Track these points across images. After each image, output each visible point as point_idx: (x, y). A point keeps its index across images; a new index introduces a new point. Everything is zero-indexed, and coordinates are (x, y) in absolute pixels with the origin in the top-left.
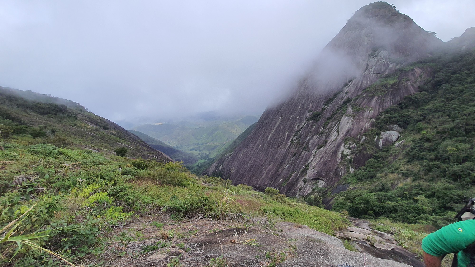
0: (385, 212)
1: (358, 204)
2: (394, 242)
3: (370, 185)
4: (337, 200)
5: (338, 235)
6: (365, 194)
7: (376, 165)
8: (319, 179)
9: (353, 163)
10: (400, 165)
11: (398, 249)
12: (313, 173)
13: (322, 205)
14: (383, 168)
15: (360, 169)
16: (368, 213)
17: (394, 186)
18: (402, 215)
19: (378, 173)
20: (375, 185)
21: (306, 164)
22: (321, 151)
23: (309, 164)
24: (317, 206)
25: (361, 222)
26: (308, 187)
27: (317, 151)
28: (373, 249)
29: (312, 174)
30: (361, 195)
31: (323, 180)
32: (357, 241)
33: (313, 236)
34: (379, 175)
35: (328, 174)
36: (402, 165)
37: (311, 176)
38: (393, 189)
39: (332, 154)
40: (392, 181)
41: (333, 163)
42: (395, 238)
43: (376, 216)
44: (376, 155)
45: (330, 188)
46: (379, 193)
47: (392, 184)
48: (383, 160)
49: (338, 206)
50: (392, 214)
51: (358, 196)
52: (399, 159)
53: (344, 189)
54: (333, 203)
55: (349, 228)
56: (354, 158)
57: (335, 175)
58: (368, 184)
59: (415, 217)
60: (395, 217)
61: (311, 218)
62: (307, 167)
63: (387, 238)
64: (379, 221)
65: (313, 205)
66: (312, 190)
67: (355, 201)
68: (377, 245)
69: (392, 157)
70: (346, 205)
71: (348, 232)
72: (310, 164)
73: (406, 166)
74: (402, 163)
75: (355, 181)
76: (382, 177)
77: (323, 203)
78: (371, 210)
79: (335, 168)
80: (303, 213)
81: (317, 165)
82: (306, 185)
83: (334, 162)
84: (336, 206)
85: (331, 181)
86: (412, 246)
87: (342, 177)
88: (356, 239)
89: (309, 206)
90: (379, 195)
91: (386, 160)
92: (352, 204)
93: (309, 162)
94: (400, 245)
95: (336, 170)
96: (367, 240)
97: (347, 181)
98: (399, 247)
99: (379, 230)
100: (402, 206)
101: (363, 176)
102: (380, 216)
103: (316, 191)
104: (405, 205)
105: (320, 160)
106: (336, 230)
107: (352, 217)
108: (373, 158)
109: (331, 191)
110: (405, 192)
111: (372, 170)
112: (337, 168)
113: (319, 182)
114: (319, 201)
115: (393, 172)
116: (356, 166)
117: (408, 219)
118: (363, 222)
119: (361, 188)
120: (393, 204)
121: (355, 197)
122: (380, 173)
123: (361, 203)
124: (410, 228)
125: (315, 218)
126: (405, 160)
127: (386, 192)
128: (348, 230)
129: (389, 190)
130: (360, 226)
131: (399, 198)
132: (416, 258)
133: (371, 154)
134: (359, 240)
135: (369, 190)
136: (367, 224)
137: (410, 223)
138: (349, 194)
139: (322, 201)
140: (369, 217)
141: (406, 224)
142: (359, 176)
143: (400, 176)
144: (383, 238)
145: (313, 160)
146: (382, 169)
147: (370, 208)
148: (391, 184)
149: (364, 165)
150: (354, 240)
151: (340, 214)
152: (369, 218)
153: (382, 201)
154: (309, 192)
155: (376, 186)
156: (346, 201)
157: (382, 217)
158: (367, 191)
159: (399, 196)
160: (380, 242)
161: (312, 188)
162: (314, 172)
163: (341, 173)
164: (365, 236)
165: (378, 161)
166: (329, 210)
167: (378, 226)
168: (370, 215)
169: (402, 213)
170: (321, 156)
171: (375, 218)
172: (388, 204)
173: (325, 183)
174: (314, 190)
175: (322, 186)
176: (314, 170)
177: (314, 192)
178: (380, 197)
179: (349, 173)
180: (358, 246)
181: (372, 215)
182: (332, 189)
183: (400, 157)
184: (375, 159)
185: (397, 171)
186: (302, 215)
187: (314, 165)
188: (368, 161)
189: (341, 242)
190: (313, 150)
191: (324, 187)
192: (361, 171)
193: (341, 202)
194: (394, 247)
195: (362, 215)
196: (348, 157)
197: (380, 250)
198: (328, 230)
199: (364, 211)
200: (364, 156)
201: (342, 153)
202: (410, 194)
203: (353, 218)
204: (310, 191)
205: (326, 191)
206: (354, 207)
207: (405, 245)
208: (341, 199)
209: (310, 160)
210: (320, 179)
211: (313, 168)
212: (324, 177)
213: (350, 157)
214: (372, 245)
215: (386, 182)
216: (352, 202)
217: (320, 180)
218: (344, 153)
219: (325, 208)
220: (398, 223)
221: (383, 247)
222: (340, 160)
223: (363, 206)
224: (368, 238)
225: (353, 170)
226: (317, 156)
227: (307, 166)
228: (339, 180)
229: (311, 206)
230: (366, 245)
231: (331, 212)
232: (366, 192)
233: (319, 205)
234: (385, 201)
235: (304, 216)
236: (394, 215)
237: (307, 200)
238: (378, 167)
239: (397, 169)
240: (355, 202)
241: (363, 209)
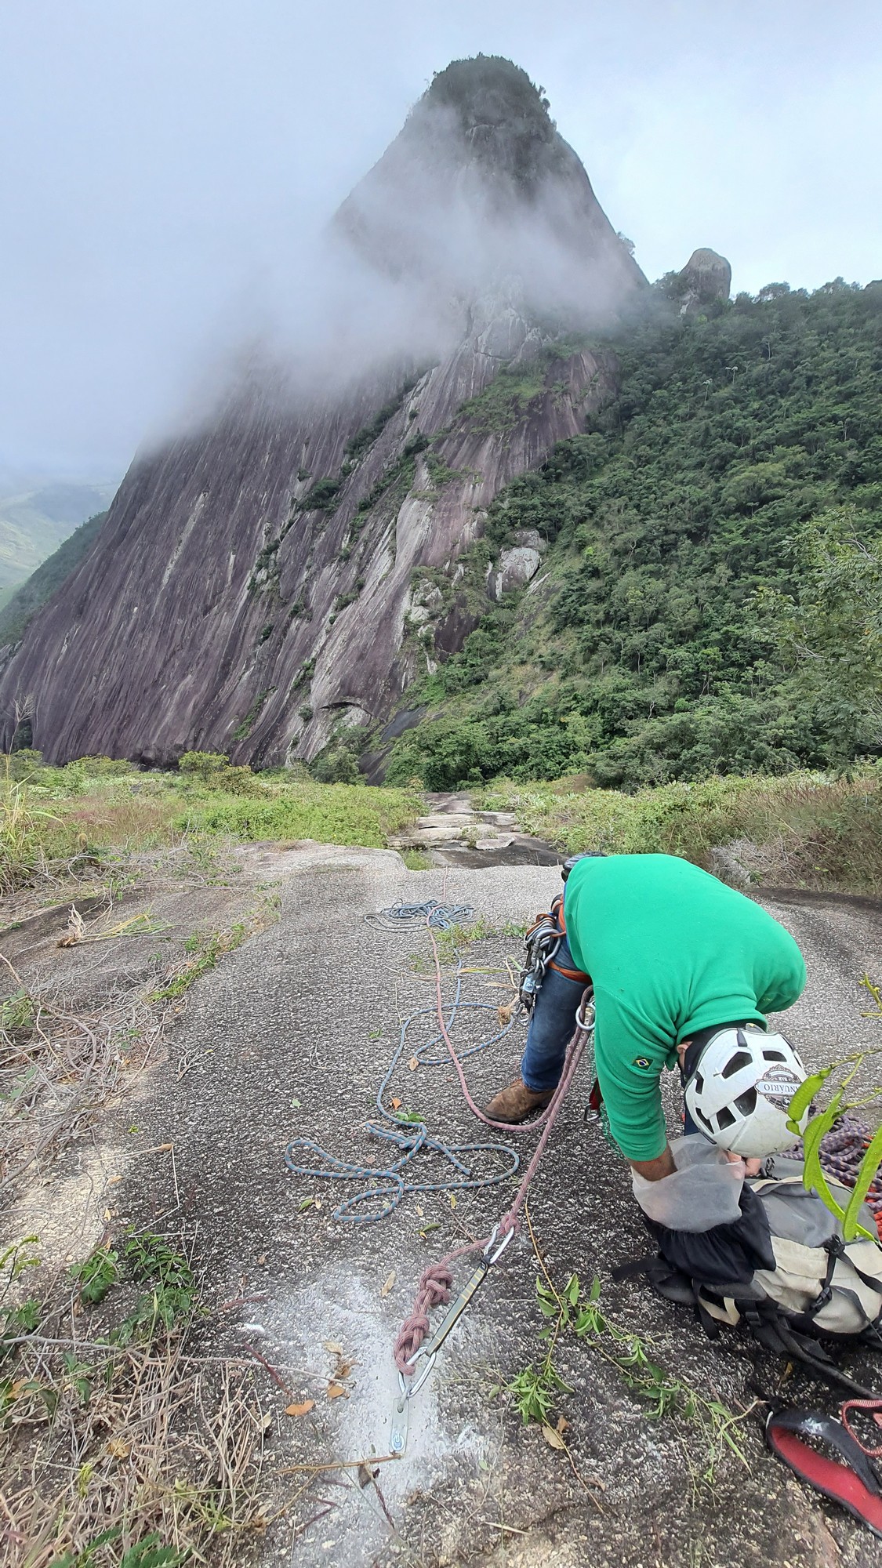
0: (505, 764)
1: (446, 756)
2: (516, 827)
3: (473, 704)
4: (398, 754)
5: (397, 843)
6: (463, 728)
7: (488, 647)
8: (346, 704)
9: (435, 645)
10: (538, 642)
11: (521, 840)
12: (330, 687)
13: (360, 776)
14: (502, 653)
15: (451, 662)
16: (469, 774)
17: (524, 696)
18: (537, 764)
19: (492, 667)
20: (485, 700)
21: (307, 662)
22: (347, 617)
23: (314, 660)
24: (347, 781)
25: (453, 800)
26: (318, 732)
27: (335, 617)
28: (473, 853)
29: (326, 692)
30: (453, 733)
31: (358, 706)
32: (440, 846)
34: (493, 673)
35: (372, 686)
36: (541, 643)
37: (323, 697)
38: (523, 705)
39: (380, 624)
40: (521, 686)
41: (382, 651)
42: (516, 819)
43: (486, 778)
44: (488, 619)
45: (377, 727)
46: (493, 719)
47: (521, 693)
48: (504, 632)
49: (399, 772)
50: (517, 768)
51: (447, 736)
52: (538, 627)
53: (412, 725)
54: (386, 767)
55: (422, 820)
56: (438, 634)
57: (389, 687)
58: (470, 700)
59: (559, 763)
60: (524, 773)
61: (326, 817)
62: (310, 671)
63: (503, 823)
64: (491, 788)
65: (334, 782)
66: (329, 739)
67: (440, 750)
68: (482, 844)
69: (523, 622)
70: (419, 764)
71: (419, 831)
72: (318, 661)
73: (550, 643)
74: (542, 637)
75: (439, 697)
76: (498, 679)
77: (362, 772)
78: (475, 766)
79: (390, 665)
80: (305, 809)
81: (340, 662)
82: (313, 727)
83: (386, 647)
84: (394, 773)
85: (381, 706)
86: (546, 826)
87: (407, 691)
88: (438, 843)
89: (323, 785)
90: (493, 725)
91: (511, 631)
92: (432, 758)
93: (313, 655)
94: (526, 832)
95: (392, 670)
96: (462, 839)
97: (420, 699)
98: (523, 836)
99: (490, 810)
100: (539, 742)
101: (460, 680)
102: (494, 777)
103: (341, 739)
104: (544, 740)
105: (348, 645)
106: (392, 833)
107: (434, 791)
108: (481, 628)
109: (380, 734)
110: (545, 710)
111: (479, 661)
112: (395, 665)
113: (346, 713)
114: (351, 768)
115: (523, 663)
116: (441, 654)
117: (546, 770)
118: (458, 799)
119: (453, 713)
120: (521, 741)
121: (440, 740)
122: (497, 668)
123: (453, 753)
124: (549, 790)
125: (339, 815)
126: (550, 628)
127: (508, 715)
128: (421, 827)
129: (513, 708)
130: (450, 811)
131: (534, 726)
132: (551, 849)
133: (478, 618)
134: (445, 844)
135: (472, 716)
136: (467, 802)
137: (550, 779)
138: (425, 735)
139: (358, 765)
140: (471, 784)
141: (543, 783)
142: (449, 682)
143: (537, 670)
144: (495, 825)
145: (327, 647)
146: (501, 657)
147: (473, 760)
148: (518, 694)
149: (460, 649)
150: (435, 847)
151: (403, 791)
152: (470, 787)
153: (500, 739)
154: (322, 747)
155: (487, 704)
156: (418, 753)
157: (498, 778)
158: (468, 718)
159: (533, 722)
160: (489, 836)
161: (329, 733)
162: (333, 684)
163: (406, 678)
164: (459, 831)
165: (493, 634)
166: (379, 785)
167: (489, 800)
168: (473, 779)
169: (537, 760)
170: (348, 632)
171: (484, 784)
172: (512, 744)
173: (363, 712)
174: (334, 739)
175: (356, 723)
176: (332, 679)
177: (335, 745)
178: (494, 731)
179: (424, 675)
180: (443, 858)
181: (477, 779)
182: (382, 726)
183: (540, 621)
184: (485, 630)
185: (532, 658)
186: (301, 815)
187: (329, 663)
188: (471, 636)
189: (397, 859)
190: (324, 614)
191: (362, 724)
192: (453, 666)
193: (407, 759)
194: (513, 840)
195: (455, 782)
196: (423, 630)
197: (488, 853)
198: (372, 838)
199: (461, 771)
200: (461, 623)
201: (406, 618)
202: (555, 713)
203: (436, 794)
204: (324, 744)
205: (369, 735)
206: (439, 767)
207: (535, 829)
208: (406, 750)
209: (317, 648)
210: (351, 704)
211: (329, 672)
212: (361, 697)
213: (426, 628)
214: (472, 847)
215: (510, 689)
216: (434, 754)
217: (350, 708)
218: (413, 618)
219: (368, 783)
220: (529, 783)
221: (492, 844)
222: (401, 641)
223: (458, 758)
224: (463, 833)
225: (435, 665)
226: (338, 633)
227: (308, 669)
228: (400, 698)
229: (329, 786)
230: (460, 849)
231: (384, 790)
232: (466, 723)
233: (351, 779)
234: (504, 738)
235: (307, 817)
236: (521, 768)
237: (318, 770)
238: (493, 651)
239: (531, 653)
240: (440, 754)
241: (458, 767)
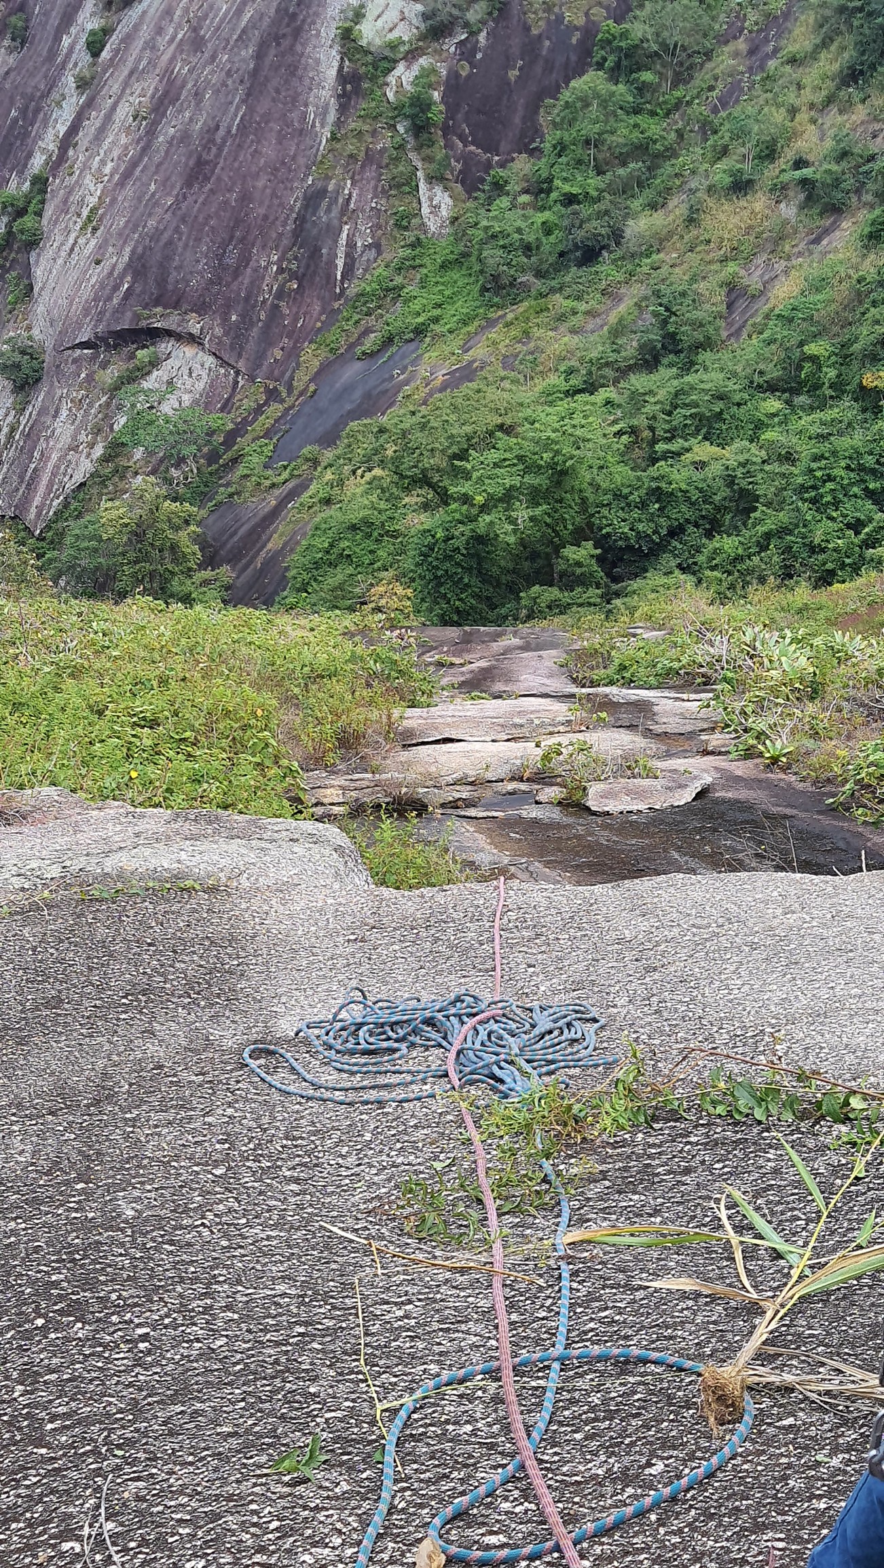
0: (676, 532)
1: (484, 508)
2: (715, 740)
3: (573, 331)
4: (328, 502)
5: (331, 794)
6: (541, 412)
7: (623, 134)
8: (154, 335)
9: (446, 130)
10: (793, 111)
11: (734, 780)
12: (96, 275)
13: (207, 574)
14: (671, 153)
15: (499, 187)
16: (560, 566)
17: (741, 304)
18: (784, 531)
19: (636, 204)
20: (613, 318)
21: (17, 187)
22: (145, 33)
23: (40, 183)
24: (162, 591)
25: (507, 651)
26: (63, 429)
27: (107, 32)
28: (580, 826)
29: (86, 293)
30: (508, 430)
31: (193, 339)
32: (470, 804)
33: (110, 865)
34: (640, 225)
35: (237, 273)
36: (803, 116)
37: (77, 309)
38: (737, 334)
39: (259, 56)
40: (732, 267)
41: (269, 150)
42: (719, 715)
43: (616, 579)
44: (624, 35)
45: (259, 410)
46: (639, 381)
47: (734, 292)
48: (678, 81)
49: (333, 558)
50: (715, 543)
51: (488, 439)
52: (793, 61)
53: (373, 403)
54: (289, 546)
55: (413, 718)
56: (454, 86)
57: (294, 276)
58: (562, 318)
59: (857, 526)
60: (738, 559)
61: (100, 713)
62: (28, 221)
63: (672, 724)
64: (632, 610)
65: (122, 596)
66: (98, 451)
67: (465, 488)
68: (605, 795)
69: (741, 45)
70: (395, 535)
71: (404, 755)
72: (55, 184)
73: (833, 117)
74: (808, 95)
75: (462, 307)
76: (659, 242)
77: (210, 561)
78: (578, 537)
79: (295, 200)
80: (29, 687)
81: (129, 191)
82: (43, 411)
83: (281, 138)
84: (317, 565)
85: (267, 340)
86: (815, 735)
87: (353, 289)
88: (465, 793)
89: (84, 605)
90: (637, 400)
91: (701, 79)
92: (441, 515)
93: (38, 162)
94: (749, 754)
95: (301, 220)
96: (542, 777)
97: (398, 317)
98: (741, 769)
99: (629, 683)
100: (789, 458)
101: (528, 249)
102: (640, 573)
103: (139, 453)
104: (805, 450)
105: (151, 132)
106: (315, 761)
107: (445, 622)
108: (600, 66)
109: (267, 434)
110: (812, 349)
111: (594, 183)
112: (314, 198)
113: (155, 363)
114: (174, 548)
115: (741, 186)
116: (466, 159)
117: (813, 549)
118: (526, 648)
119: (507, 362)
120: (732, 454)
121: (462, 455)
122: (653, 206)
123: (508, 497)
124: (822, 614)
125: (144, 705)
126: (830, 63)
127: (688, 367)
128: (409, 740)
129: (706, 344)
130: (499, 687)
131: (773, 404)
132: (832, 809)
133: (590, 31)
134: (488, 794)
135: (570, 372)
136: (551, 657)
137: (825, 579)
138: (419, 437)
139: (197, 539)
140: (565, 597)
141: (802, 593)
142: (493, 256)
143: (788, 211)
144: (648, 733)
145: (84, 137)
146: (667, 169)
147: (572, 517)
148: (720, 297)
149: (527, 144)
150: (454, 804)
151: (348, 621)
152: (563, 609)
153: (661, 447)
154: (79, 478)
155: (617, 332)
156: (393, 500)
157: (654, 578)
158: (555, 380)
159: (771, 388)
160: (629, 767)
161: (97, 431)
162: (106, 265)
163: (351, 245)
164: (528, 753)
165: (642, 89)
166: (268, 603)
167: (624, 650)
168: (570, 580)
169: (784, 517)
170: (150, 85)
171: (608, 598)
172: (700, 465)
173: (210, 361)
174: (116, 449)
175: (187, 399)
176: (101, 247)
177: (121, 473)
178: (641, 421)
179: (410, 236)
180: (482, 840)
181: (584, 581)
182: (275, 410)
183: (800, 38)
184: (615, 74)
185: (771, 172)
186: (17, 706)
187: (91, 190)
188: (566, 95)
189: (338, 849)
190: (68, 19)
191: (207, 402)
192: (504, 202)
193: (355, 517)
194: (708, 779)
195: (513, 591)
196: (404, 76)
197: (626, 823)
198: (251, 778)
199: (534, 556)
200: (531, 48)
201: (347, 36)
202: (845, 358)
203: (453, 633)
204: (84, 467)
205: (231, 438)
206: (459, 543)
207: (780, 745)
208: (355, 487)
209: (49, 142)
210: (169, 333)
211: (92, 223)
212: (201, 309)
213: (415, 70)
214: (574, 805)
215: (693, 280)
216: (444, 498)
217: (165, 346)
218: (369, 32)
219: (233, 597)
220: (756, 593)
221: (638, 794)
222: (332, 116)
223: (522, 513)
224: (546, 758)
225: (443, 199)
226: (116, 88)
227: (21, 213)
228: (333, 315)
229: (104, 608)
231: (284, 621)
232: (549, 398)
233: (175, 585)
234: (675, 446)
235: (37, 714)
236: (728, 544)
237: (65, 555)
238: (641, 149)
239: (769, 153)
240: (466, 499)
241: (522, 543)
